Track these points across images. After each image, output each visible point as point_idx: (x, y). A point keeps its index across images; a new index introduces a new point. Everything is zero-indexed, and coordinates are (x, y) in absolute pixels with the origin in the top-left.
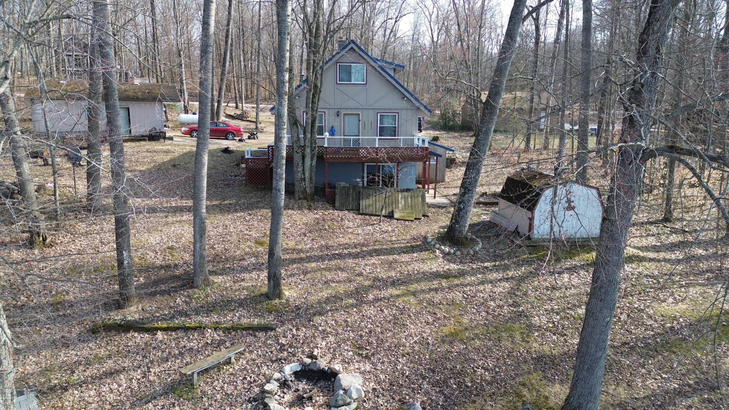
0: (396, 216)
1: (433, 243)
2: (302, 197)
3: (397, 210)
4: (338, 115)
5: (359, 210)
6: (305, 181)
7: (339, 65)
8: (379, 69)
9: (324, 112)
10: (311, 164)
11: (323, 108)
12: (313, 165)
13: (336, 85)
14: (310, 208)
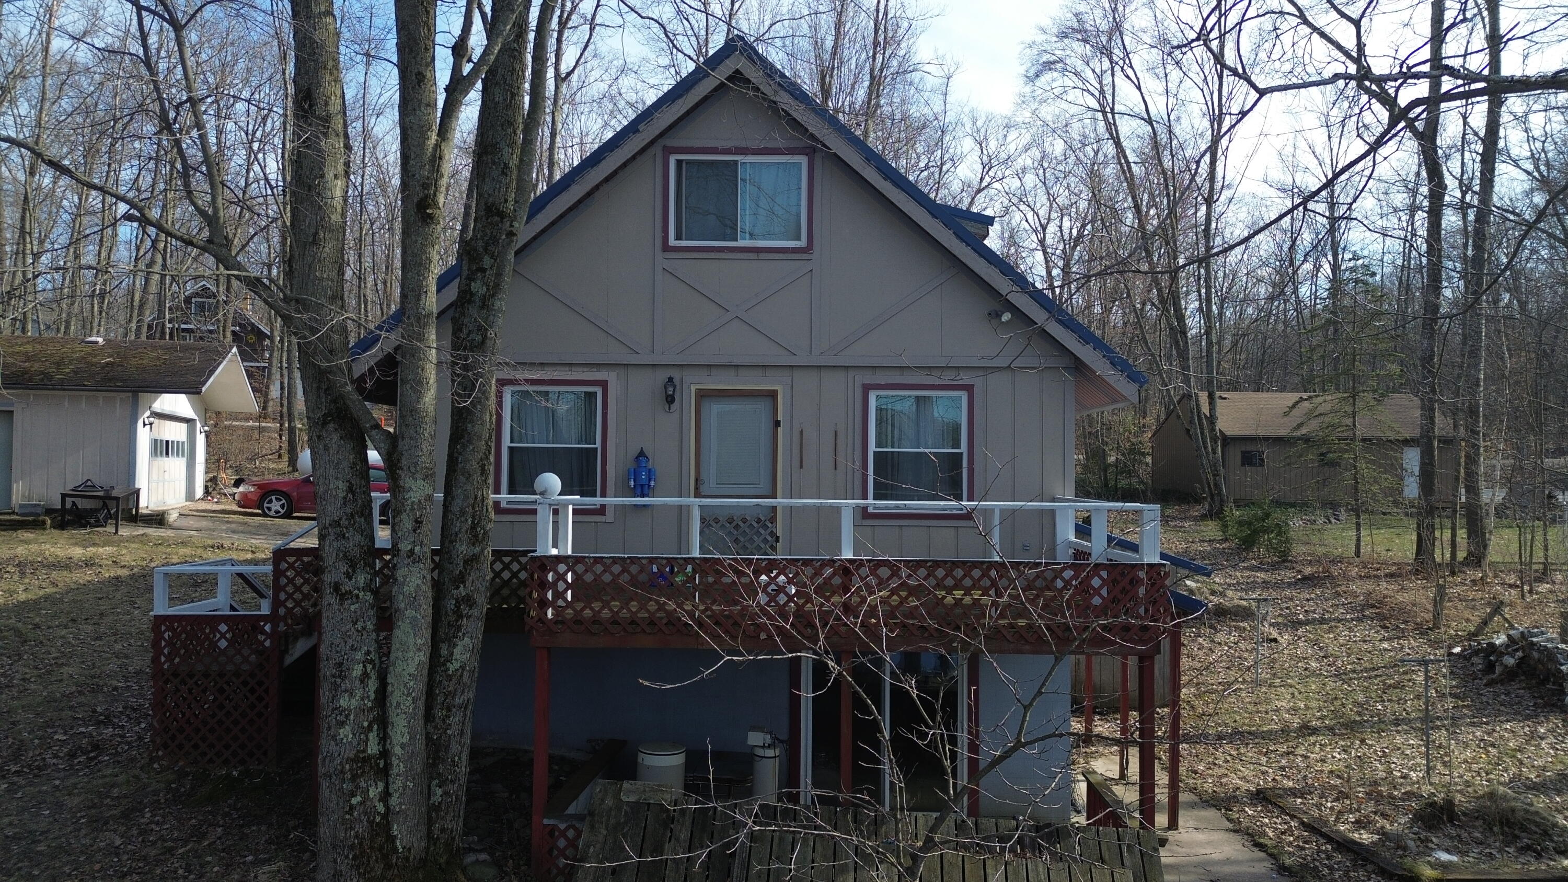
4: (670, 400)
7: (679, 163)
8: (871, 174)
9: (604, 384)
10: (436, 662)
11: (598, 366)
12: (453, 666)
13: (660, 255)
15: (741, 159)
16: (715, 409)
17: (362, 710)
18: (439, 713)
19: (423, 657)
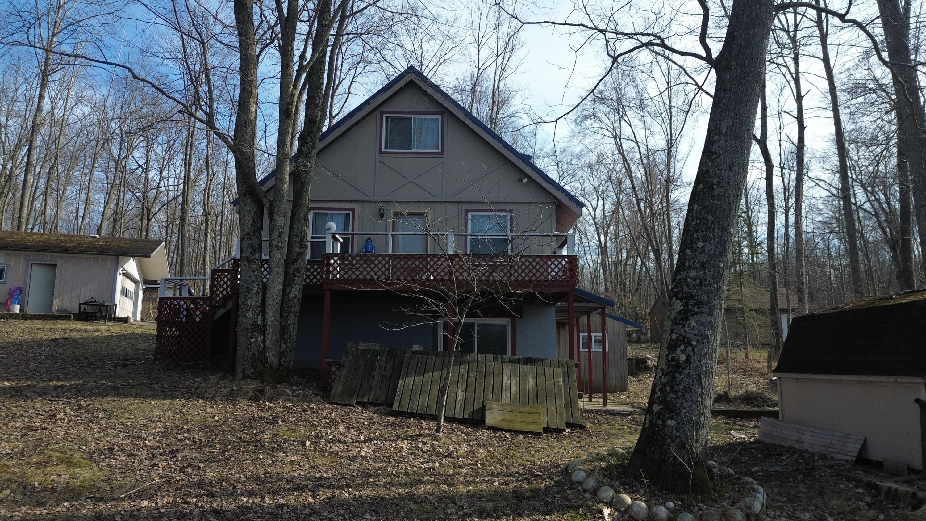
0: (492, 419)
1: (591, 483)
2: (250, 372)
3: (495, 405)
4: (382, 216)
5: (391, 406)
6: (264, 333)
7: (387, 118)
8: (467, 121)
9: (353, 210)
10: (285, 293)
11: (351, 202)
12: (291, 296)
13: (378, 155)
14: (257, 397)
15: (413, 116)
17: (256, 306)
18: (285, 314)
19: (280, 287)
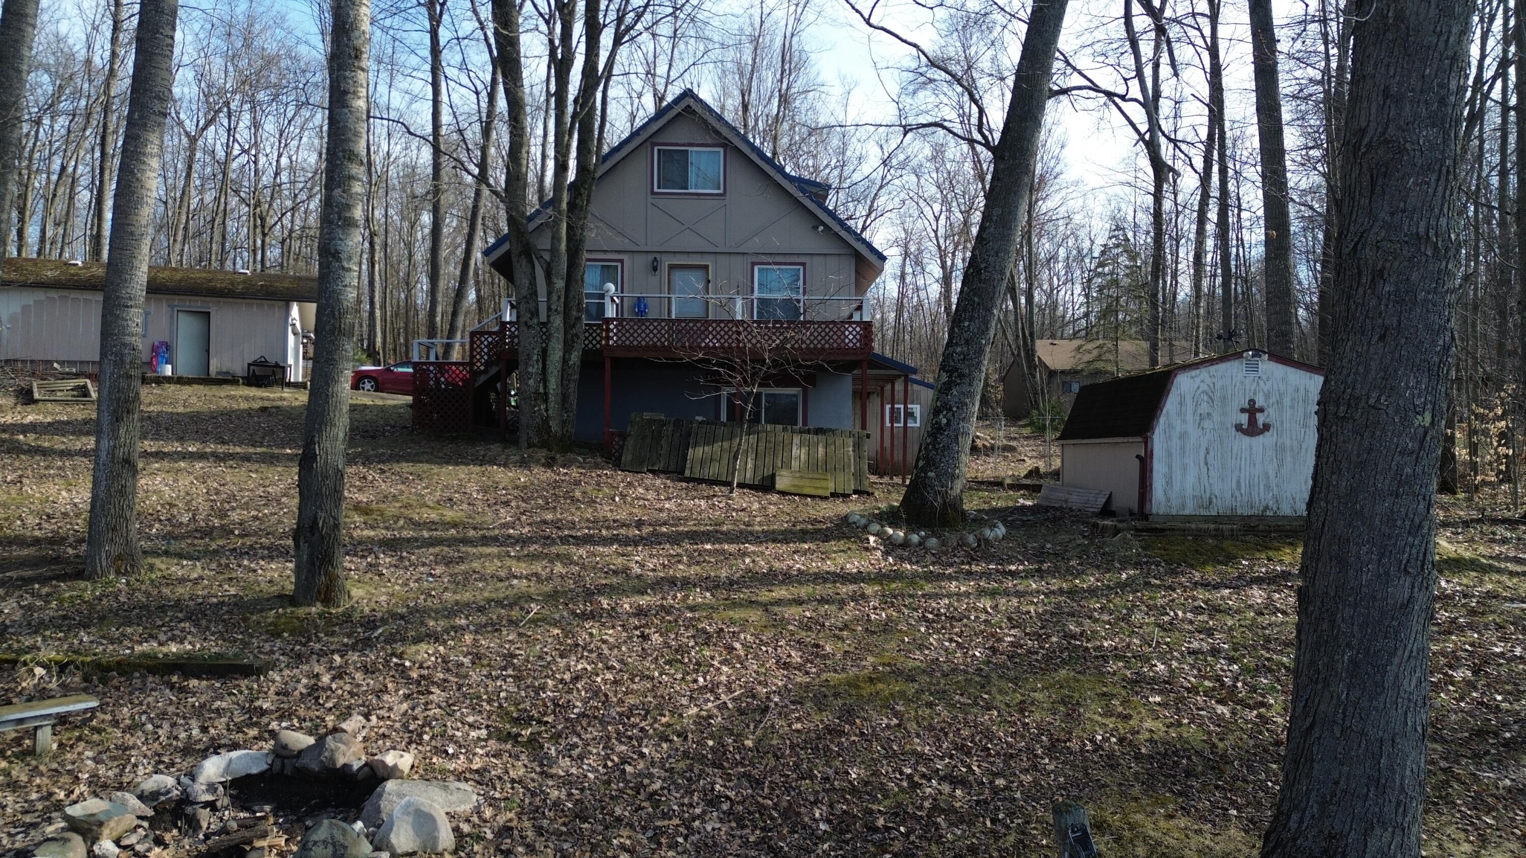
0: (781, 484)
1: (863, 521)
2: (536, 440)
3: (784, 472)
4: (655, 269)
5: (683, 473)
6: (546, 401)
7: (659, 150)
8: (754, 157)
9: (622, 261)
10: (565, 361)
11: (619, 252)
12: (571, 363)
13: (650, 196)
14: (549, 464)
15: (690, 149)
16: (677, 276)
17: (537, 373)
18: (565, 382)
19: (561, 354)
